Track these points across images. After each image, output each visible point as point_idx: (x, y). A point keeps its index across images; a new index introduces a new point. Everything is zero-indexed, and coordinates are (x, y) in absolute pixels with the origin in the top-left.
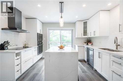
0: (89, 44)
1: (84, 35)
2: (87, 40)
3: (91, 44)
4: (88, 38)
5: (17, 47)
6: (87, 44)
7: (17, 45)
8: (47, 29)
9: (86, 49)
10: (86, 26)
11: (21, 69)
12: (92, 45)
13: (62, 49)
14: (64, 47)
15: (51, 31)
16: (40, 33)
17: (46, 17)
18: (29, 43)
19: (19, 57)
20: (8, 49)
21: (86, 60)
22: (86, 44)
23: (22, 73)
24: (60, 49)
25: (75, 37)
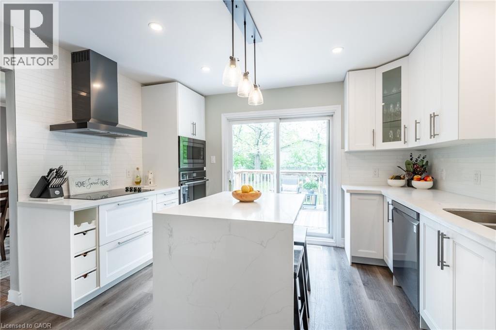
0: (414, 183)
1: (386, 139)
2: (407, 164)
3: (429, 184)
4: (411, 151)
5: (105, 188)
6: (409, 185)
7: (106, 183)
8: (224, 117)
9: (391, 207)
10: (394, 91)
11: (97, 270)
12: (434, 187)
13: (252, 201)
14: (258, 195)
15: (236, 127)
16: (194, 137)
17: (206, 69)
18: (150, 176)
19: (92, 226)
20: (61, 195)
21: (391, 265)
22: (402, 182)
23: (101, 286)
24: (241, 202)
25: (343, 147)
